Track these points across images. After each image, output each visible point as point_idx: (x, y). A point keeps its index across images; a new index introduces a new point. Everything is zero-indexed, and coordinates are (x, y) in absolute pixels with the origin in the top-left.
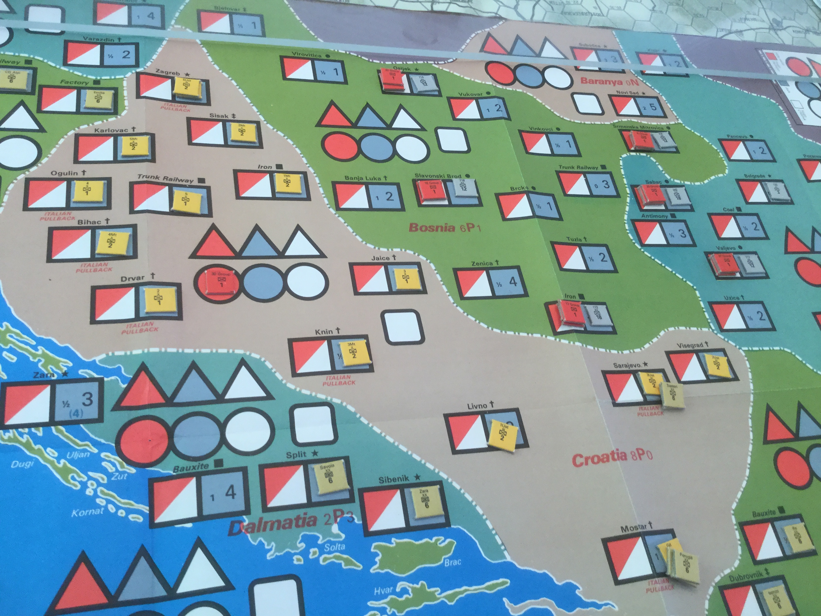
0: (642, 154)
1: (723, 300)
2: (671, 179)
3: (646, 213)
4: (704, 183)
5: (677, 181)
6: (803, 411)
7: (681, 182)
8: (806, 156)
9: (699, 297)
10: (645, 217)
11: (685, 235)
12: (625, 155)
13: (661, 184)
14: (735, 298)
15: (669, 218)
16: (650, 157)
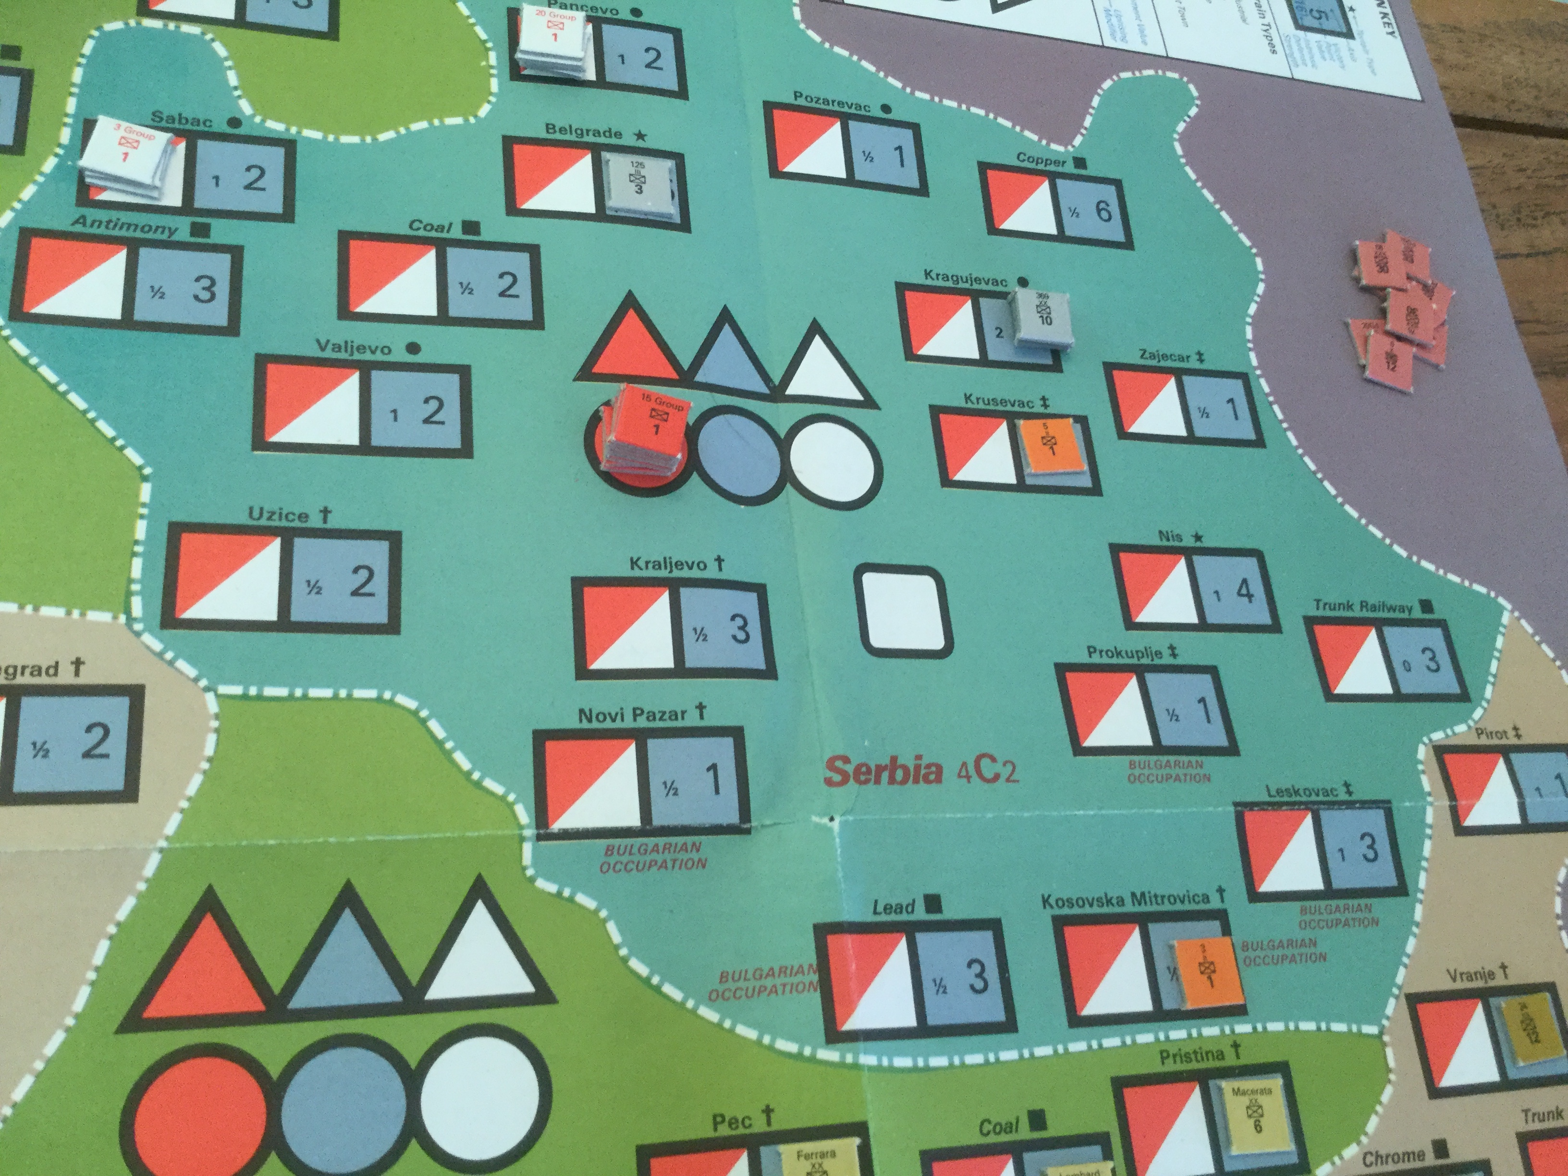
0: (186, 28)
1: (243, 519)
2: (254, 116)
3: (92, 214)
4: (375, 139)
5: (276, 126)
6: (347, 917)
7: (288, 130)
8: (801, 95)
9: (144, 505)
10: (84, 224)
11: (213, 297)
12: (118, 25)
13: (206, 129)
14: (294, 514)
15: (179, 237)
16: (213, 40)
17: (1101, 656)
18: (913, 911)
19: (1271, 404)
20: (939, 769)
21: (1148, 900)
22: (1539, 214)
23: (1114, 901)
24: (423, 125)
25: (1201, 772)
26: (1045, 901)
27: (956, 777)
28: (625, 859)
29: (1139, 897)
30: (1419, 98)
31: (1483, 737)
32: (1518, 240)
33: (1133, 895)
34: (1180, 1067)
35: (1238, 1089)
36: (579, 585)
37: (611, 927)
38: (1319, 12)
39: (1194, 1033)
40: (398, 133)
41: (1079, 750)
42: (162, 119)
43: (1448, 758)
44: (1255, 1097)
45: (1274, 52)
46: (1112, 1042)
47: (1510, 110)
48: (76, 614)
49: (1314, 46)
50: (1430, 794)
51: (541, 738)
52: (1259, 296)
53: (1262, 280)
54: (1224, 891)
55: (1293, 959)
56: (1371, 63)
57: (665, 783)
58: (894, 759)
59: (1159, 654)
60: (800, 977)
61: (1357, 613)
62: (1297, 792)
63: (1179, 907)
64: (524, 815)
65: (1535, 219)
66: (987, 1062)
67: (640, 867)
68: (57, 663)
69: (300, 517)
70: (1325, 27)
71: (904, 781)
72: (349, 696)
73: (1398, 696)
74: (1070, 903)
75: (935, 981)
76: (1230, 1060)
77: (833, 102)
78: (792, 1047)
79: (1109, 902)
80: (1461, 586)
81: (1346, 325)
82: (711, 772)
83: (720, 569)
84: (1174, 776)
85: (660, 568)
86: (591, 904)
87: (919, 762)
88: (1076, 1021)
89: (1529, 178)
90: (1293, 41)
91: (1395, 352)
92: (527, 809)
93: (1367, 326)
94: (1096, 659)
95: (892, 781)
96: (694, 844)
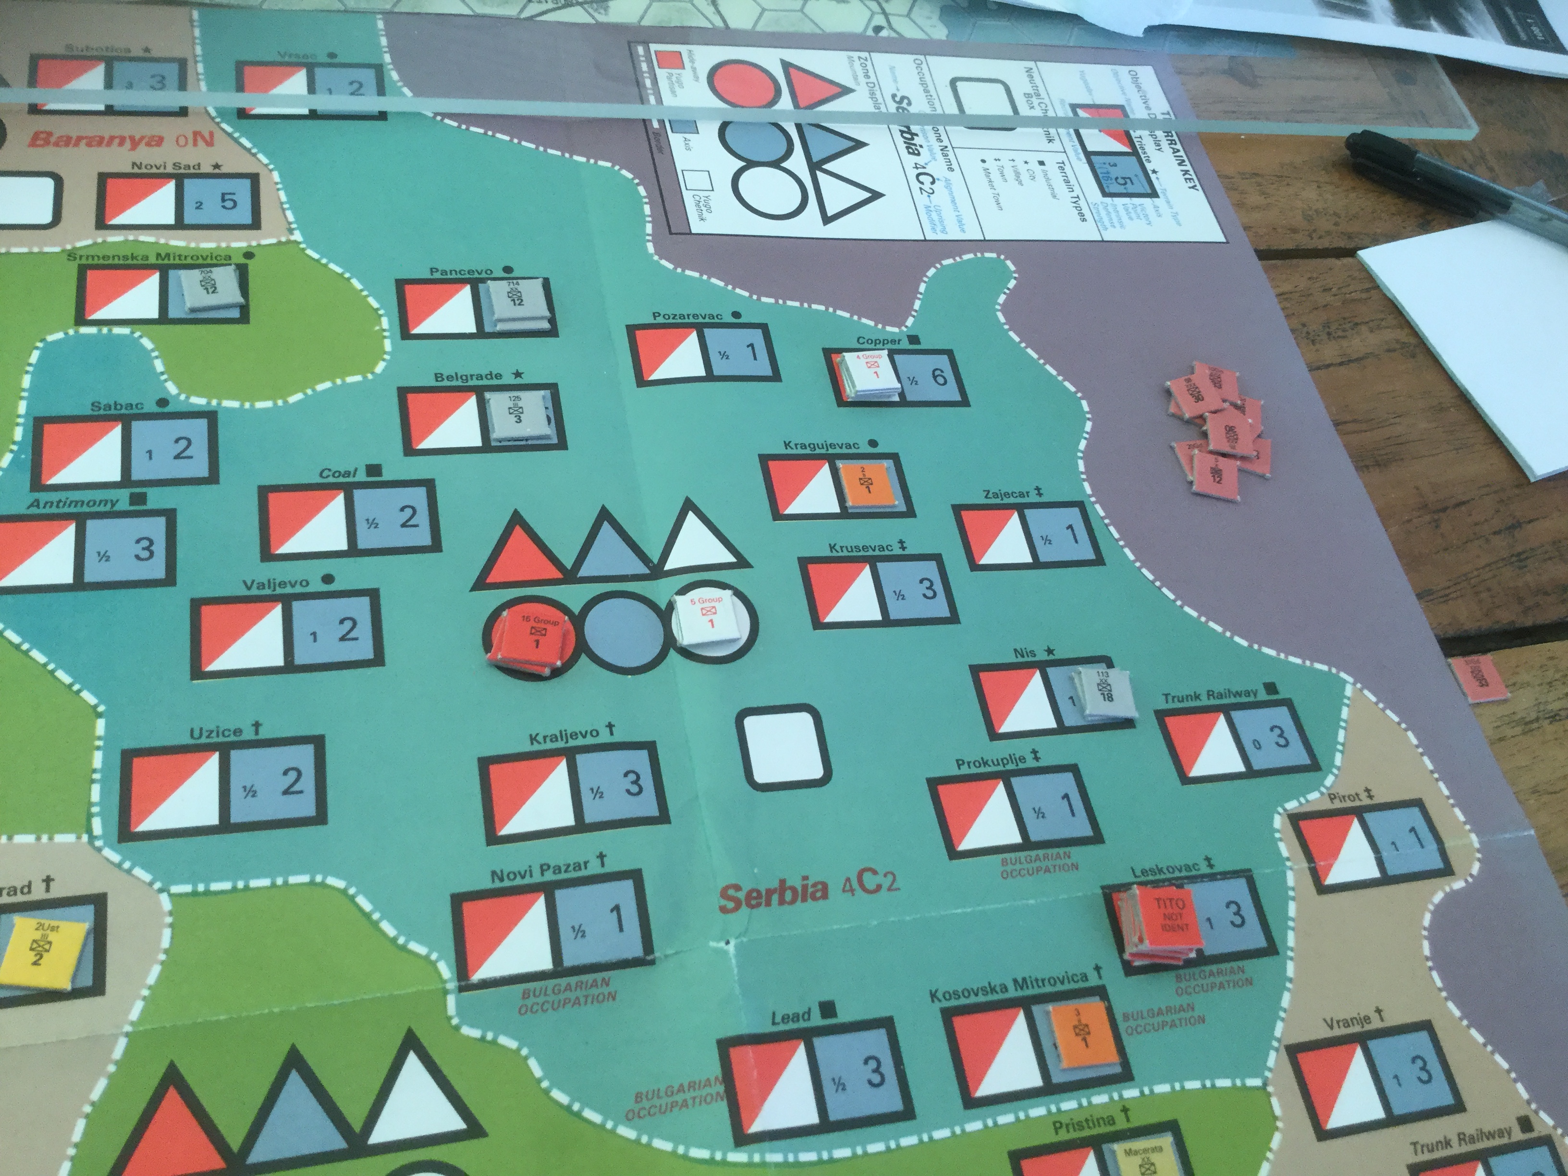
0: (117, 330)
1: (186, 740)
2: (179, 394)
3: (44, 497)
4: (286, 402)
5: (199, 401)
6: (294, 1077)
7: (209, 403)
8: (660, 315)
9: (99, 738)
10: (38, 506)
11: (152, 554)
12: (60, 335)
13: (139, 412)
14: (229, 730)
15: (119, 507)
16: (141, 337)
17: (969, 767)
18: (809, 1019)
19: (1107, 525)
20: (825, 886)
21: (1029, 983)
22: (1347, 326)
23: (998, 989)
24: (328, 385)
25: (1069, 862)
26: (933, 996)
27: (840, 891)
28: (541, 1000)
29: (1020, 980)
30: (1224, 240)
31: (1337, 801)
32: (1330, 352)
33: (1015, 981)
34: (1074, 1135)
35: (1130, 1150)
36: (485, 764)
37: (533, 1063)
38: (1123, 178)
39: (1085, 1102)
40: (305, 394)
41: (953, 854)
42: (100, 408)
43: (1303, 824)
44: (1148, 1155)
45: (1084, 220)
46: (1005, 1119)
47: (1312, 239)
48: (45, 838)
49: (1121, 209)
50: (1288, 859)
51: (458, 901)
52: (1087, 433)
53: (1089, 419)
54: (1101, 968)
55: (1173, 1025)
56: (1175, 216)
57: (573, 927)
58: (783, 882)
59: (1022, 759)
60: (708, 1090)
61: (1205, 702)
62: (1161, 871)
63: (1060, 988)
64: (446, 970)
65: (1344, 330)
66: (888, 1149)
67: (556, 1006)
68: (30, 883)
69: (235, 732)
70: (1130, 191)
71: (793, 901)
72: (286, 883)
73: (1251, 773)
74: (956, 995)
75: (834, 1080)
76: (1121, 1124)
77: (688, 315)
78: (704, 1154)
79: (993, 990)
80: (1303, 667)
81: (1172, 448)
82: (615, 913)
83: (612, 734)
84: (1044, 868)
85: (557, 740)
86: (512, 1044)
87: (805, 882)
88: (971, 1102)
89: (1335, 295)
90: (1101, 208)
91: (1220, 467)
92: (448, 965)
93: (1191, 447)
94: (965, 770)
95: (782, 902)
96: (604, 979)
